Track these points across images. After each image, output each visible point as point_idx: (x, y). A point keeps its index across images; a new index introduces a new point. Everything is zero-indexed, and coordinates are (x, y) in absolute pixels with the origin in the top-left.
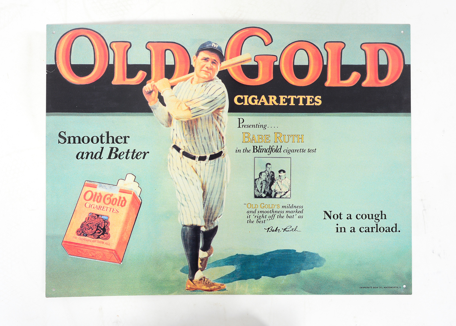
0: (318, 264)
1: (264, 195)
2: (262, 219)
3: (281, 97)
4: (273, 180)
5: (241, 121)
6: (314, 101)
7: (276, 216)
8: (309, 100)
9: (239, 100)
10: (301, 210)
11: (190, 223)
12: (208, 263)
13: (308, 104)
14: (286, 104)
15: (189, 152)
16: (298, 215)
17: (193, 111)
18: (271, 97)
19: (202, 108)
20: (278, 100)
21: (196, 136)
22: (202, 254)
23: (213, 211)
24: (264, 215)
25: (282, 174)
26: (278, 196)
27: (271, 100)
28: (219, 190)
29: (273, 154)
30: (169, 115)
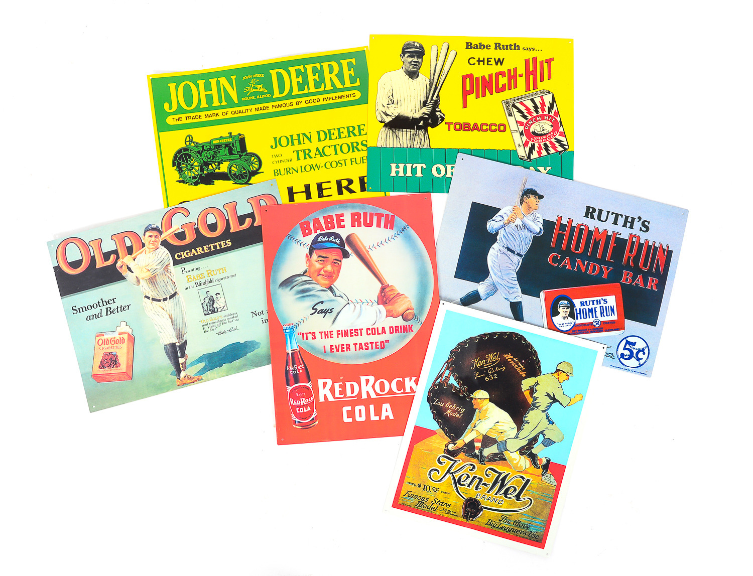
0: (256, 347)
1: (210, 312)
2: (213, 328)
3: (205, 247)
4: (213, 301)
5: (183, 269)
6: (226, 244)
7: (222, 324)
8: (223, 244)
9: (179, 256)
10: (236, 315)
11: (168, 343)
12: (187, 365)
13: (223, 247)
14: (209, 251)
15: (155, 298)
16: (235, 319)
17: (151, 271)
18: (198, 249)
19: (156, 267)
20: (203, 250)
21: (157, 286)
22: (181, 361)
23: (181, 331)
24: (214, 325)
25: (218, 295)
26: (219, 310)
27: (198, 251)
28: (181, 317)
29: (209, 285)
30: (137, 277)
